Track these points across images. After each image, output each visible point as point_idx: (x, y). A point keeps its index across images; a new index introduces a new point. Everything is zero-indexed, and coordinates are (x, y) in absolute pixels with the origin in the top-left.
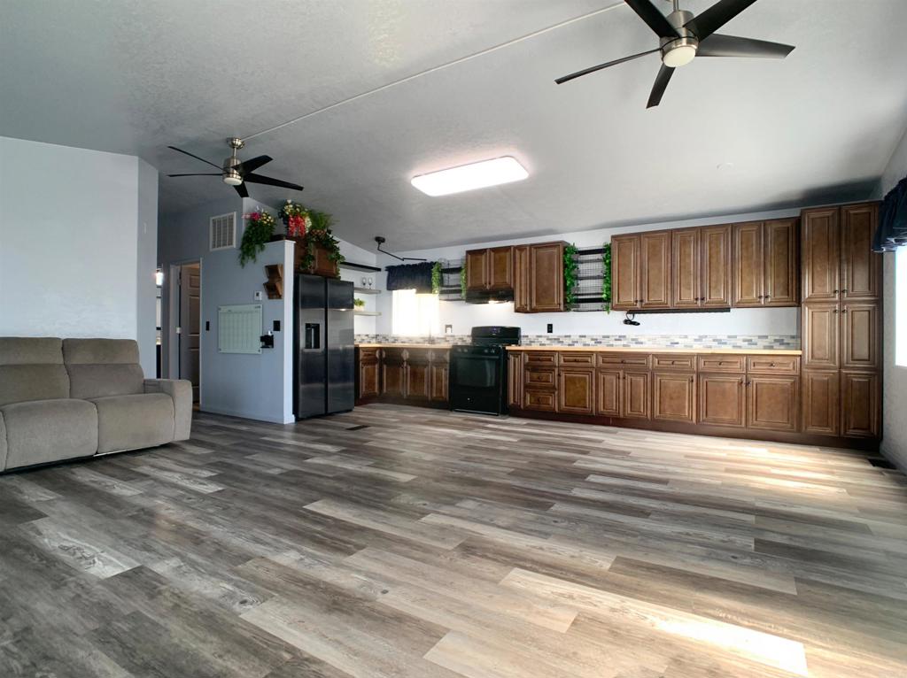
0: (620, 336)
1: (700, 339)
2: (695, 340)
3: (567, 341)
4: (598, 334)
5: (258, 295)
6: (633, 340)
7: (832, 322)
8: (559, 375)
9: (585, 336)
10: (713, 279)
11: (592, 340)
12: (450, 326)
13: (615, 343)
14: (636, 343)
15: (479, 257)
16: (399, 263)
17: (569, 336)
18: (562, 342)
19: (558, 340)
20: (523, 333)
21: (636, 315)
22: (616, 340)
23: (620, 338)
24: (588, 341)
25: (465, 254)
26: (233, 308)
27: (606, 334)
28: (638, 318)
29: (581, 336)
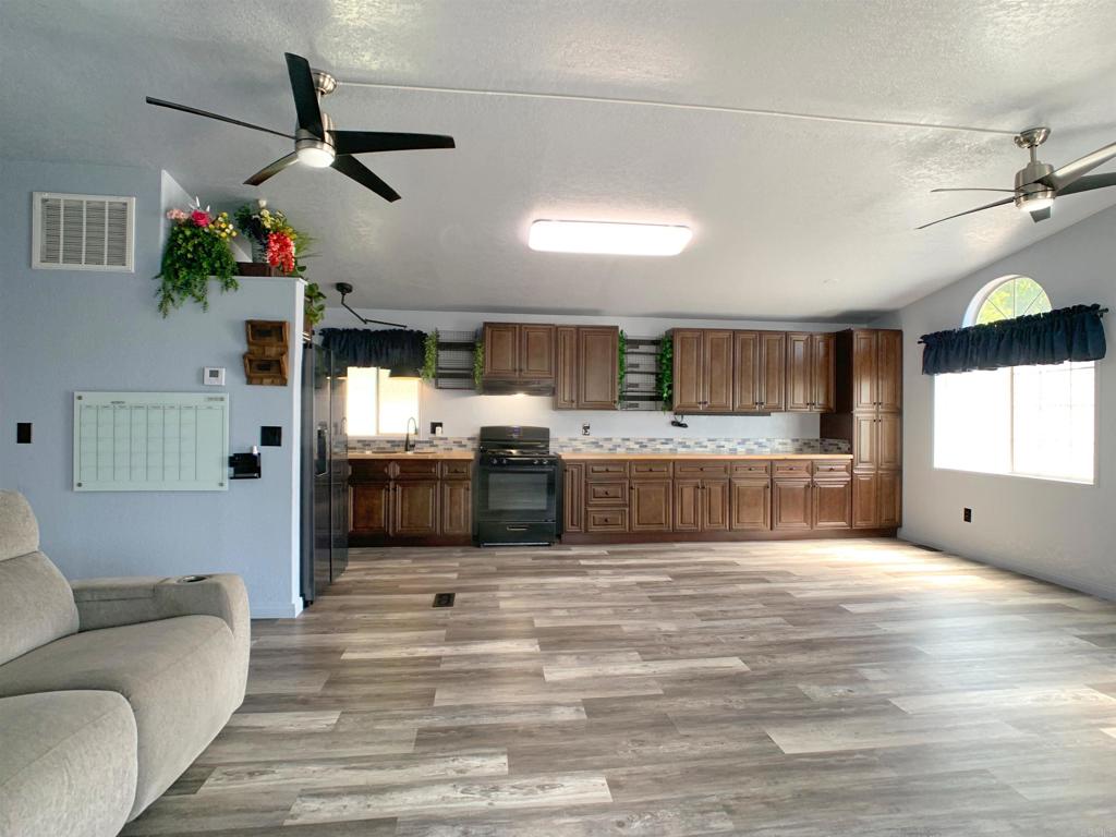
0: (667, 440)
1: (743, 442)
2: (739, 444)
3: (608, 445)
4: (643, 436)
5: (214, 374)
6: (680, 443)
7: (871, 429)
8: (631, 488)
9: (628, 440)
10: (770, 384)
11: (637, 443)
12: (440, 425)
13: (662, 447)
14: (684, 447)
15: (503, 333)
16: (361, 326)
17: (610, 439)
18: (602, 446)
19: (596, 444)
20: (552, 435)
21: (685, 417)
22: (663, 443)
23: (668, 440)
24: (631, 445)
25: (482, 326)
26: (131, 398)
27: (651, 437)
28: (686, 419)
29: (624, 440)
